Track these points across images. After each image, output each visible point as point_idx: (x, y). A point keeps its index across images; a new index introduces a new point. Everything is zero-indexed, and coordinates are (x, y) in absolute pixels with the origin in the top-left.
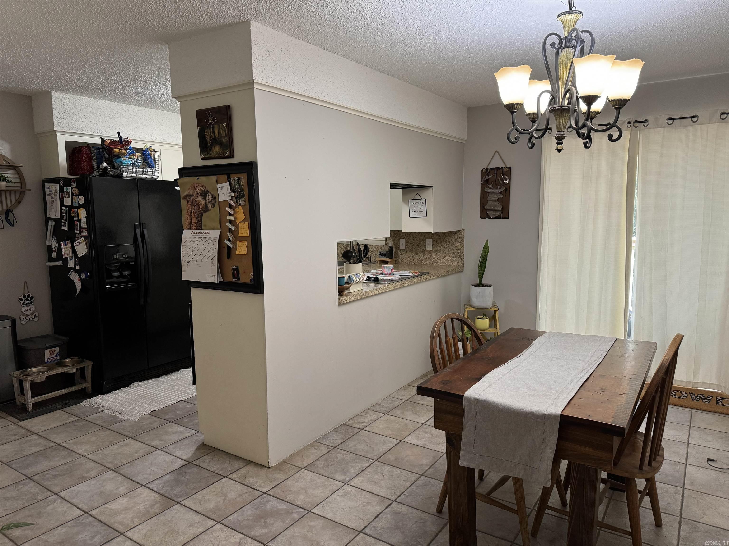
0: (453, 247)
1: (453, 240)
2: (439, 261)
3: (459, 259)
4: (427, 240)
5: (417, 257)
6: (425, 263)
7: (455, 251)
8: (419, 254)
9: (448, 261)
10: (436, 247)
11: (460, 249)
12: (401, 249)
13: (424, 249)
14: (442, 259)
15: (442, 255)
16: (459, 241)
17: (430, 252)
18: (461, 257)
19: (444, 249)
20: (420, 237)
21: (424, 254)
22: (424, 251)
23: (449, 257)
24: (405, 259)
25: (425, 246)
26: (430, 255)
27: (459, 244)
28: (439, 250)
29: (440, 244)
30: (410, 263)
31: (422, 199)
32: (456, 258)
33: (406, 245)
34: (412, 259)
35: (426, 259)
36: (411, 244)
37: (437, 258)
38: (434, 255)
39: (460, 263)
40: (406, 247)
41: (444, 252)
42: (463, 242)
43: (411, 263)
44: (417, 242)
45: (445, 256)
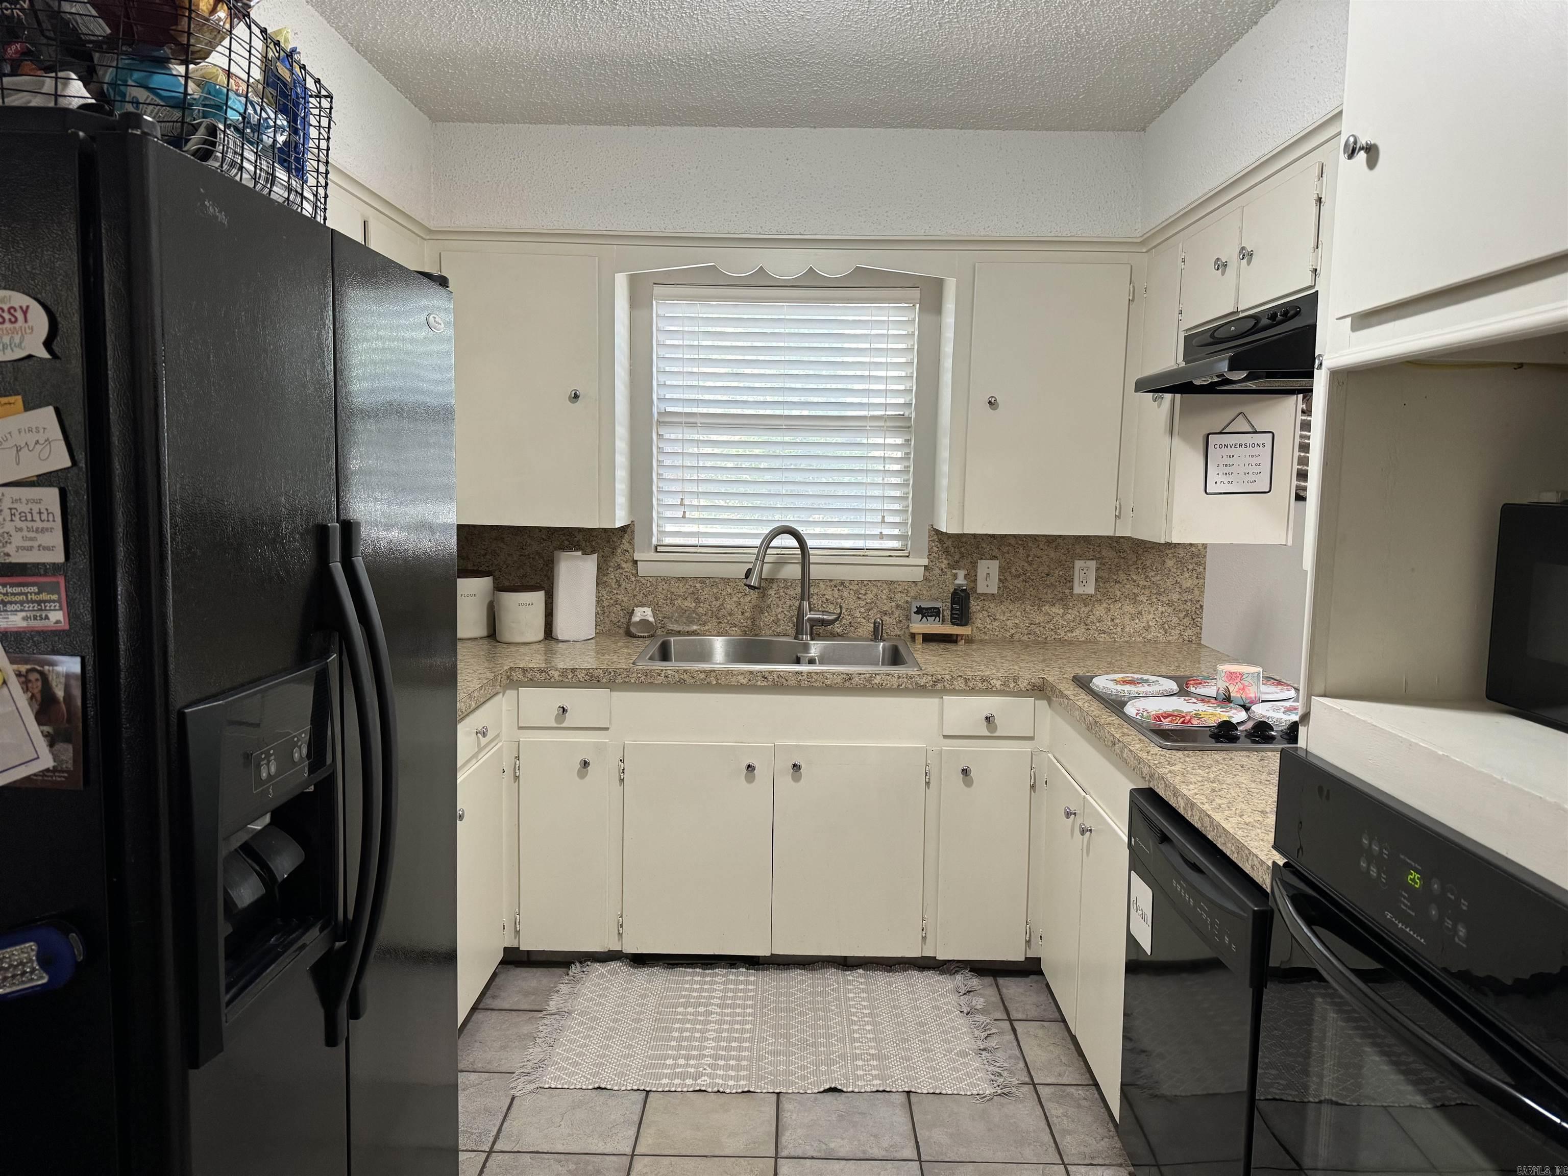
0: (1168, 584)
1: (1170, 563)
2: (1119, 629)
3: (1187, 621)
4: (1079, 564)
5: (1040, 619)
6: (1069, 635)
7: (1175, 597)
8: (1047, 607)
9: (1147, 628)
10: (1107, 585)
11: (1189, 591)
12: (982, 594)
13: (1067, 591)
14: (1127, 621)
15: (1129, 608)
16: (1190, 567)
17: (1086, 600)
18: (1194, 615)
19: (1135, 591)
20: (1052, 555)
21: (1066, 607)
22: (1064, 600)
23: (1151, 616)
24: (996, 624)
25: (1072, 581)
26: (1088, 609)
27: (1187, 575)
28: (1119, 594)
29: (1122, 576)
30: (1012, 636)
31: (1256, 432)
32: (1175, 620)
33: (1000, 580)
34: (1022, 625)
35: (1072, 624)
36: (1020, 575)
37: (1112, 620)
38: (1099, 611)
39: (1189, 632)
40: (999, 588)
41: (1134, 600)
42: (1201, 569)
43: (1016, 637)
44: (1041, 569)
45: (1140, 613)
